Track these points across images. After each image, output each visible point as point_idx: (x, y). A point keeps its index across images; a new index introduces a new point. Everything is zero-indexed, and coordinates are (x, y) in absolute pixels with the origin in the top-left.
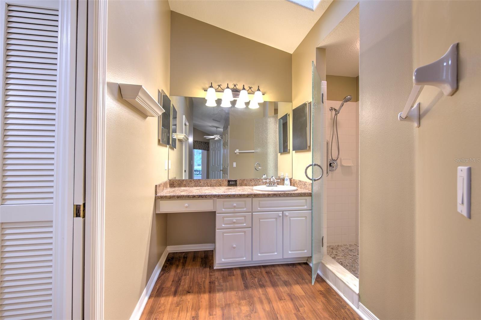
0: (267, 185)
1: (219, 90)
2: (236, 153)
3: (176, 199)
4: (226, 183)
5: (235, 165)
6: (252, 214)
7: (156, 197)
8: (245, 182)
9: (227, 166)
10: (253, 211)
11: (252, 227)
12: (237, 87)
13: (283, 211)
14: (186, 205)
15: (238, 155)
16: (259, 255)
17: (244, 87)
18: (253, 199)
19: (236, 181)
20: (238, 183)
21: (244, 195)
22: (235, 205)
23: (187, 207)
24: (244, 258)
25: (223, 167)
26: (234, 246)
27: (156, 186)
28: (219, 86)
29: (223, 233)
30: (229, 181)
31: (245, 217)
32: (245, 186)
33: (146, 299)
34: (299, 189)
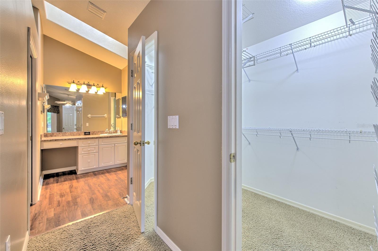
0: (108, 133)
1: (79, 84)
2: (88, 117)
3: (54, 141)
4: (84, 134)
5: (87, 124)
6: (99, 146)
7: (41, 141)
8: (95, 133)
9: (81, 126)
10: (99, 144)
11: (99, 152)
12: (90, 83)
13: (114, 144)
14: (61, 144)
15: (90, 118)
16: (103, 164)
17: (94, 84)
18: (99, 139)
19: (89, 132)
20: (91, 133)
21: (94, 138)
22: (89, 142)
23: (61, 145)
24: (95, 167)
25: (77, 126)
26: (89, 161)
27: (41, 135)
28: (78, 82)
29: (83, 156)
30: (85, 133)
31: (95, 147)
32: (95, 135)
33: (41, 186)
34: (123, 134)
